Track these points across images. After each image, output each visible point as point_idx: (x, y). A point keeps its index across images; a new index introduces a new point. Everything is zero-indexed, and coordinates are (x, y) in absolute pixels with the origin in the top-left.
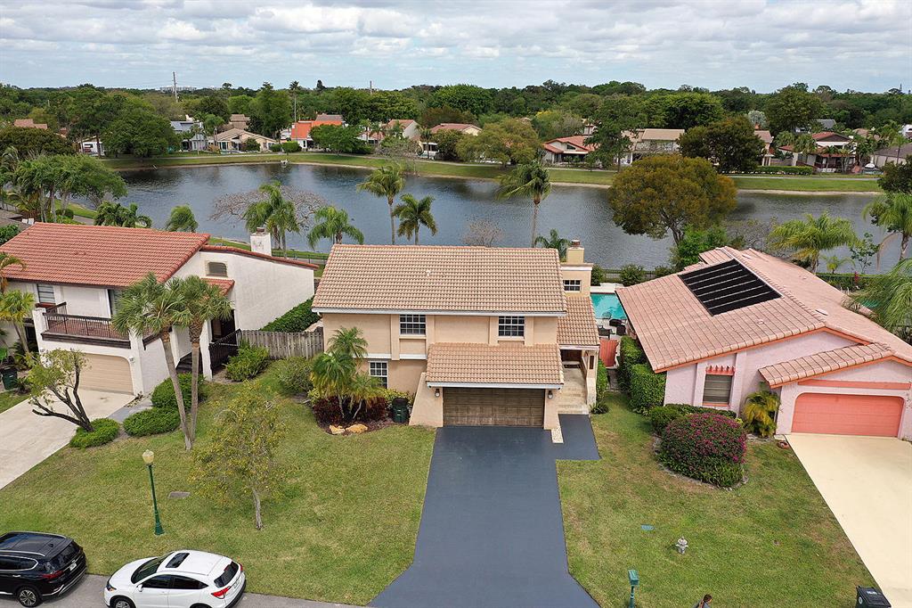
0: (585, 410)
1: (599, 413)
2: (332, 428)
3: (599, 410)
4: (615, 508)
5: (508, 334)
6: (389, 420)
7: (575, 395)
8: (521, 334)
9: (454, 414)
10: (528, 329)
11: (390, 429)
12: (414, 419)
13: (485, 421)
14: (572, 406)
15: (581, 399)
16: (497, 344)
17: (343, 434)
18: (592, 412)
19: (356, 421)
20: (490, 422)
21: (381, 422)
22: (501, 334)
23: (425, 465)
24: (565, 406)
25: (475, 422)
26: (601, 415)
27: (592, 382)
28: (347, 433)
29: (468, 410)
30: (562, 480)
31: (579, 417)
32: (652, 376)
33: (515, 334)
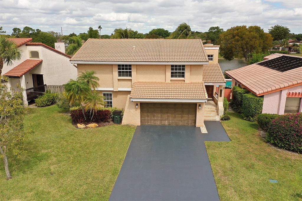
0: (218, 118)
1: (225, 120)
2: (79, 125)
3: (225, 118)
4: (247, 168)
5: (176, 76)
6: (111, 122)
7: (212, 111)
8: (183, 76)
9: (146, 118)
10: (187, 74)
11: (111, 126)
12: (124, 122)
13: (163, 122)
14: (211, 117)
15: (215, 113)
16: (170, 82)
17: (84, 128)
18: (222, 119)
19: (92, 122)
20: (166, 123)
21: (107, 123)
22: (172, 76)
23: (127, 143)
24: (207, 116)
25: (158, 123)
26: (226, 121)
27: (221, 104)
28: (86, 128)
29: (154, 116)
30: (209, 152)
31: (215, 122)
32: (256, 98)
33: (179, 77)
